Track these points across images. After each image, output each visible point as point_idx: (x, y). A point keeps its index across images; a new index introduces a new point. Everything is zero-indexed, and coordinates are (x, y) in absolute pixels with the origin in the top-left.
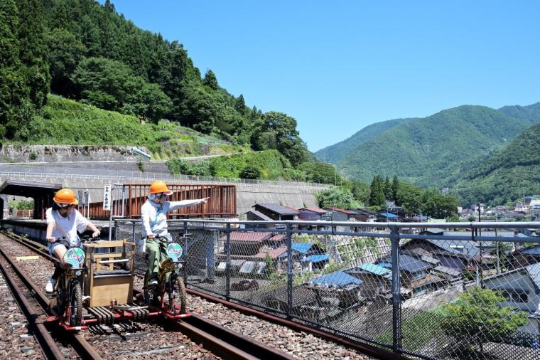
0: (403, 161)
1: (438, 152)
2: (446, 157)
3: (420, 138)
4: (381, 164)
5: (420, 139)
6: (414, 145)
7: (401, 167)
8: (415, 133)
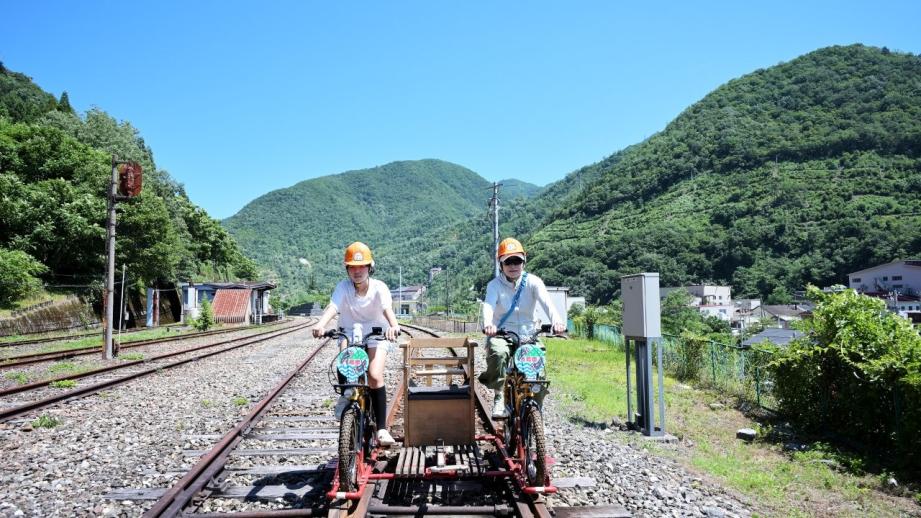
0: (340, 224)
1: (401, 214)
2: (417, 222)
3: (368, 194)
4: (300, 228)
5: (368, 198)
6: (359, 204)
7: (339, 235)
8: (360, 186)
